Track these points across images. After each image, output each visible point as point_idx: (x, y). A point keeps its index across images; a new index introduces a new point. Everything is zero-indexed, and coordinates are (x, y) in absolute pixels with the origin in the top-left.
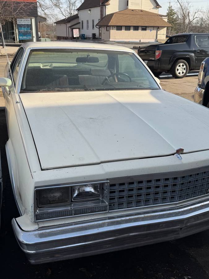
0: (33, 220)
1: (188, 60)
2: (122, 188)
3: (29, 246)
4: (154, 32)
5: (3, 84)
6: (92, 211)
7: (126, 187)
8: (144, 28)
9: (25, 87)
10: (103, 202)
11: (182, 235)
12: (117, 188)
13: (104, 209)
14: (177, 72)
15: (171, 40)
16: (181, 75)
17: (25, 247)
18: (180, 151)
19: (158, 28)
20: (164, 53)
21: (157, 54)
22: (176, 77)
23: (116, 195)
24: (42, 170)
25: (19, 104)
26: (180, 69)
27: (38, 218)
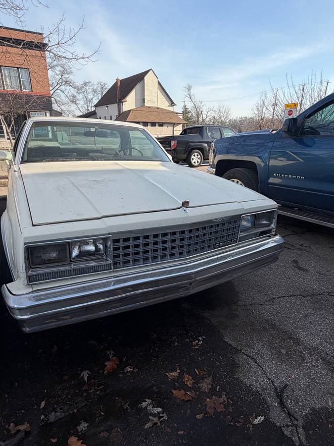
0: (26, 283)
1: (202, 150)
2: (127, 244)
3: (22, 310)
4: (171, 128)
5: (2, 157)
6: (95, 270)
7: (131, 243)
8: (161, 125)
9: (26, 159)
10: (107, 260)
11: (193, 291)
12: (121, 244)
13: (107, 268)
14: (193, 162)
15: (185, 132)
16: (197, 164)
17: (17, 312)
18: (185, 204)
19: (174, 124)
20: (179, 143)
21: (172, 144)
22: (191, 166)
23: (121, 252)
24: (33, 225)
25: (16, 173)
26: (195, 158)
27: (31, 280)
